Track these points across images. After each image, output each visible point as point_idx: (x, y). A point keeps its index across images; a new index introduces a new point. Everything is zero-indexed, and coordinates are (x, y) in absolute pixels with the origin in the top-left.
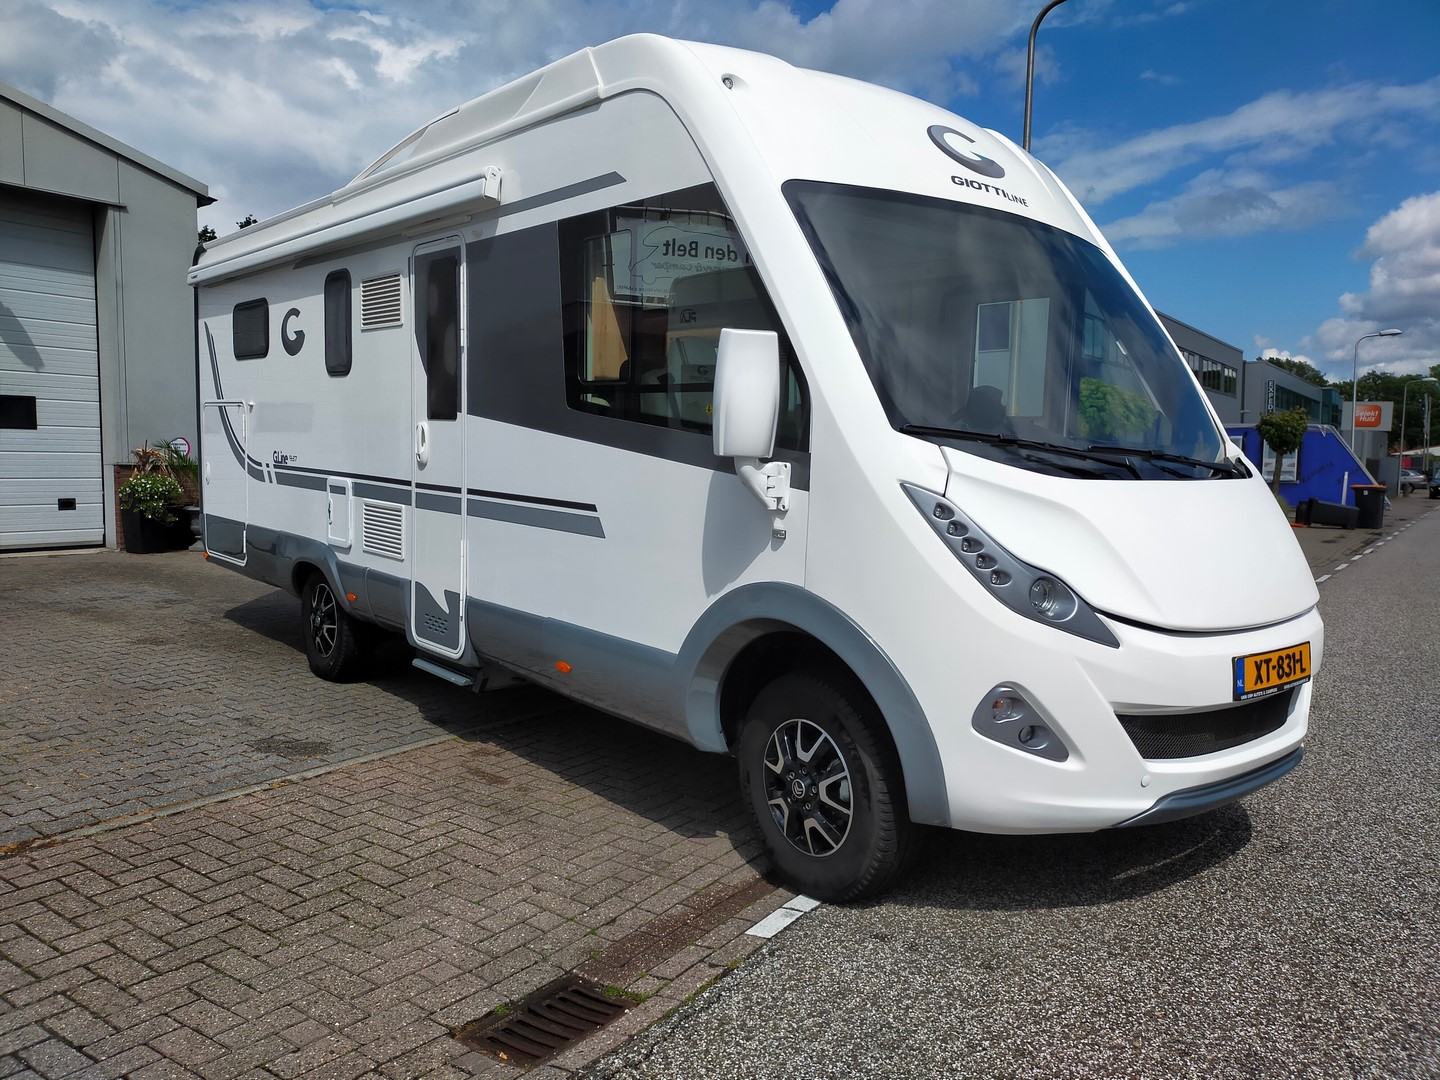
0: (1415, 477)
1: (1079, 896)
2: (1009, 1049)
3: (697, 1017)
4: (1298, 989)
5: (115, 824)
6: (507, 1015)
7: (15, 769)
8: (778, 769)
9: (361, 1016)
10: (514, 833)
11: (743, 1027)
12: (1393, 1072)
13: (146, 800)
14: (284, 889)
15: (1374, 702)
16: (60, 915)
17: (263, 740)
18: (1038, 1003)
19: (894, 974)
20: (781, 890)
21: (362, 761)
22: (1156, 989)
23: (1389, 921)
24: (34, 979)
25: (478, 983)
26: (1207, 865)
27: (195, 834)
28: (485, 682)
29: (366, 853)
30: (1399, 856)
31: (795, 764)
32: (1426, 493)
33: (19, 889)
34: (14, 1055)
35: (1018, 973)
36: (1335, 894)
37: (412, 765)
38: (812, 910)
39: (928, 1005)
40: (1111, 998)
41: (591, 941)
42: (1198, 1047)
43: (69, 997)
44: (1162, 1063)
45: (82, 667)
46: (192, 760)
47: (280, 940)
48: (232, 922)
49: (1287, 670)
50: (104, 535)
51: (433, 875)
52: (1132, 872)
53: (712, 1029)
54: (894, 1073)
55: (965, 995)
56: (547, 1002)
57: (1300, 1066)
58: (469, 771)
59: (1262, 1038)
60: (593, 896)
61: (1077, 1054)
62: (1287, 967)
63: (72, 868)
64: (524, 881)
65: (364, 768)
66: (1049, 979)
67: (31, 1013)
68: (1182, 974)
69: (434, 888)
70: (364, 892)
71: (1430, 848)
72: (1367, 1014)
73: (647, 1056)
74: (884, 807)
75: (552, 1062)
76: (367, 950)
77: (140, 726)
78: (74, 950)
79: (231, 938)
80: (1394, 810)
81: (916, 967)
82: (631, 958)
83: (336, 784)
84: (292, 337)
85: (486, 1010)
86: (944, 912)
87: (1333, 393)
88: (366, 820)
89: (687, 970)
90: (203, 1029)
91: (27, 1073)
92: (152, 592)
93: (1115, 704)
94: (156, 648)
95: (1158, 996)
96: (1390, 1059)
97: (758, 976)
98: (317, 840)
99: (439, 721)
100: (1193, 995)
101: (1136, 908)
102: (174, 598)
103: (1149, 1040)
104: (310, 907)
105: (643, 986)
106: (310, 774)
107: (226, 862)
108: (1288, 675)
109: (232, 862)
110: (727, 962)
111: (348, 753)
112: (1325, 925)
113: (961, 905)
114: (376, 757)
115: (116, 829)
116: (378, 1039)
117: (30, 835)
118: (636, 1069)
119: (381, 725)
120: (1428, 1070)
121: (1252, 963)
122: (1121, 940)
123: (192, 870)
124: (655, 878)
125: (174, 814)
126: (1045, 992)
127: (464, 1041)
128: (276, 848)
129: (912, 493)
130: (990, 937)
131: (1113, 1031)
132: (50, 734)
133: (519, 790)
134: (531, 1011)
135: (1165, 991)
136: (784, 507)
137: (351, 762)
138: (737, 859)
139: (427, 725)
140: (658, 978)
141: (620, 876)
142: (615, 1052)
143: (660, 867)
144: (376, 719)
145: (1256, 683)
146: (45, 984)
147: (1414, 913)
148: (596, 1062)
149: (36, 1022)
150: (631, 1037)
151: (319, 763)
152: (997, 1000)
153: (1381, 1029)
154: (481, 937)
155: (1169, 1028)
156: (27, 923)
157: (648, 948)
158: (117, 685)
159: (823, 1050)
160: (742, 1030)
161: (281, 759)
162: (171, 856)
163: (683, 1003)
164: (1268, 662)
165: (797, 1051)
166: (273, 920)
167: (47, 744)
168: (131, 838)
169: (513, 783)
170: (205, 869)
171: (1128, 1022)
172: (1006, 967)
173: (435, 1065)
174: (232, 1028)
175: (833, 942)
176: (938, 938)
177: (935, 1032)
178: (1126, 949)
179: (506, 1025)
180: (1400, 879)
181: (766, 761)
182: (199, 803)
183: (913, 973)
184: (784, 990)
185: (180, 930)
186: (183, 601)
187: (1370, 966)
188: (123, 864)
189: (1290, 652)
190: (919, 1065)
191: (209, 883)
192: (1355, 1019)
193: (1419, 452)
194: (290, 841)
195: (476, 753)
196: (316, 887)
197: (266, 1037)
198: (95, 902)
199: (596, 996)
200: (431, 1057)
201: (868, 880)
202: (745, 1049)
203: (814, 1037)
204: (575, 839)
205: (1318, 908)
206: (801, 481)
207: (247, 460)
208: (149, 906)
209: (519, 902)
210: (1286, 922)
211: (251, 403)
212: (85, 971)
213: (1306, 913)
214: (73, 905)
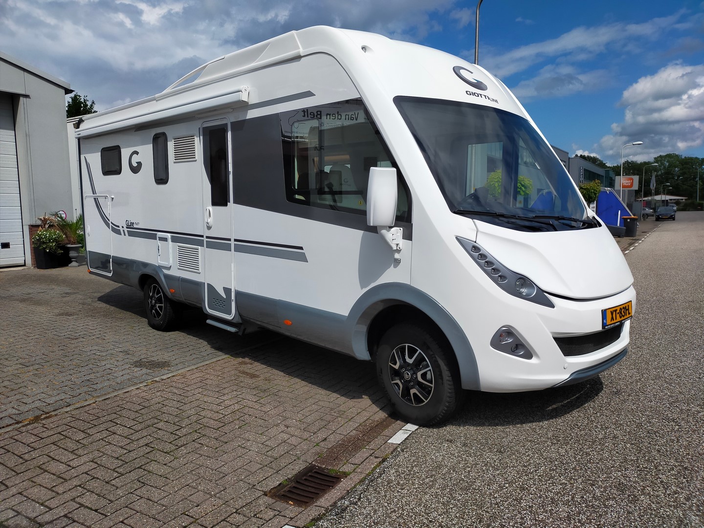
0: (649, 211)
1: (533, 418)
2: (518, 487)
3: (377, 481)
4: (635, 455)
5: (78, 405)
6: (288, 485)
7: (20, 381)
8: (397, 367)
9: (222, 489)
10: (269, 401)
11: (398, 484)
12: (681, 488)
13: (89, 393)
14: (169, 432)
15: (646, 322)
16: (66, 450)
17: (137, 362)
18: (526, 466)
19: (459, 457)
20: (398, 422)
21: (188, 370)
22: (575, 458)
23: (669, 423)
24: (63, 480)
25: (271, 471)
26: (586, 401)
27: (119, 409)
28: (245, 329)
29: (203, 413)
30: (669, 394)
31: (405, 364)
32: (654, 218)
33: (42, 439)
34: (65, 516)
35: (514, 454)
36: (644, 412)
37: (212, 370)
38: (416, 430)
39: (478, 470)
40: (556, 463)
41: (317, 449)
42: (598, 482)
43: (83, 488)
44: (584, 490)
45: (36, 329)
46: (105, 373)
47: (174, 456)
48: (149, 449)
49: (623, 314)
50: (25, 261)
51: (237, 422)
52: (554, 406)
53: (385, 485)
54: (470, 500)
55: (493, 465)
56: (305, 478)
57: (642, 487)
58: (240, 372)
59: (624, 477)
60: (314, 429)
61: (547, 488)
62: (629, 445)
63: (65, 427)
64: (280, 423)
65: (189, 373)
66: (528, 456)
67: (68, 496)
68: (585, 450)
69: (239, 428)
70: (207, 432)
71: (681, 389)
72: (666, 464)
73: (359, 499)
74: (449, 383)
75: (316, 504)
76: (216, 458)
77: (75, 356)
78: (78, 466)
79: (151, 456)
80: (663, 372)
81: (468, 453)
82: (338, 456)
83: (178, 381)
84: (135, 165)
85: (278, 483)
86: (475, 428)
87: (610, 172)
88: (198, 398)
89: (365, 460)
90: (151, 498)
91: (74, 524)
92: (58, 289)
93: (553, 333)
94: (69, 318)
95: (576, 461)
96: (679, 483)
97: (399, 461)
98: (177, 408)
99: (219, 349)
100: (591, 459)
101: (559, 422)
102: (69, 291)
103: (576, 480)
104: (183, 441)
105: (347, 468)
106: (164, 377)
107: (137, 421)
108: (624, 316)
109: (140, 421)
110: (384, 455)
111: (180, 366)
112: (642, 426)
113: (483, 425)
114: (193, 367)
115: (79, 408)
116: (233, 498)
117: (38, 413)
118: (356, 505)
119: (192, 352)
120: (696, 487)
121: (614, 444)
122: (555, 437)
123: (122, 425)
124: (340, 419)
125: (105, 399)
126: (527, 462)
127: (272, 497)
128: (159, 413)
129: (461, 241)
130: (498, 438)
131: (560, 477)
132: (31, 363)
133: (266, 380)
134: (297, 482)
135: (579, 458)
136: (400, 248)
137: (183, 371)
138: (375, 408)
139: (213, 351)
140: (352, 464)
141: (324, 418)
142: (343, 498)
143: (341, 413)
144: (188, 349)
145: (611, 321)
146: (69, 482)
147: (679, 418)
148: (335, 503)
149: (71, 500)
150: (348, 491)
151: (167, 372)
152: (507, 466)
153: (673, 470)
154: (267, 450)
155: (584, 474)
156: (51, 454)
157: (345, 451)
158: (56, 337)
159: (437, 492)
160: (398, 485)
161: (148, 371)
162: (110, 419)
163: (368, 475)
164: (616, 311)
165: (426, 493)
166: (168, 447)
167: (31, 368)
168: (88, 412)
169: (262, 377)
170: (128, 425)
171: (566, 472)
172: (508, 451)
173: (262, 509)
174: (165, 497)
175: (429, 444)
176: (475, 440)
177: (483, 482)
178: (559, 441)
179: (288, 489)
180: (671, 404)
181: (390, 364)
182: (116, 394)
183: (467, 456)
184: (413, 467)
185: (126, 454)
186: (74, 293)
187: (664, 443)
188: (88, 424)
189: (624, 306)
190: (480, 496)
191: (133, 431)
192: (661, 466)
193: (650, 198)
194: (165, 409)
195: (241, 363)
196: (184, 431)
197: (182, 500)
198: (81, 443)
199: (326, 474)
200: (260, 505)
201: (442, 416)
202: (402, 494)
203: (431, 487)
204: (298, 402)
205: (638, 418)
206: (408, 236)
207: (111, 224)
208: (107, 443)
209: (280, 433)
210: (625, 425)
211: (113, 197)
212: (87, 475)
213: (633, 420)
214: (71, 445)
